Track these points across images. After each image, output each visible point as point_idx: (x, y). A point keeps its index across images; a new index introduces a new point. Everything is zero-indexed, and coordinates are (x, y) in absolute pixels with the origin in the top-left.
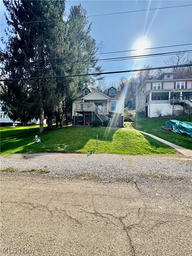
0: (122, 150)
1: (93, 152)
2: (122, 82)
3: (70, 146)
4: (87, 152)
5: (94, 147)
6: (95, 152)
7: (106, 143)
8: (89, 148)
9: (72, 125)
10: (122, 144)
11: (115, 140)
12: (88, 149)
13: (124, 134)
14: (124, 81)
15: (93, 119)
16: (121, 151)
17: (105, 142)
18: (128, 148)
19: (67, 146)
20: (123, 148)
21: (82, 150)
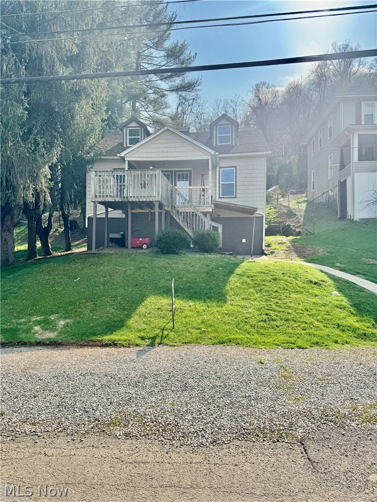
0: (258, 332)
1: (158, 341)
2: (260, 100)
3: (79, 322)
4: (139, 341)
5: (161, 323)
6: (165, 341)
7: (204, 308)
8: (144, 326)
9: (85, 249)
10: (259, 310)
11: (233, 297)
12: (140, 331)
13: (264, 277)
14: (266, 95)
15: (160, 226)
16: (256, 336)
17: (200, 306)
18: (278, 324)
19: (68, 321)
20: (262, 324)
21: (121, 335)
